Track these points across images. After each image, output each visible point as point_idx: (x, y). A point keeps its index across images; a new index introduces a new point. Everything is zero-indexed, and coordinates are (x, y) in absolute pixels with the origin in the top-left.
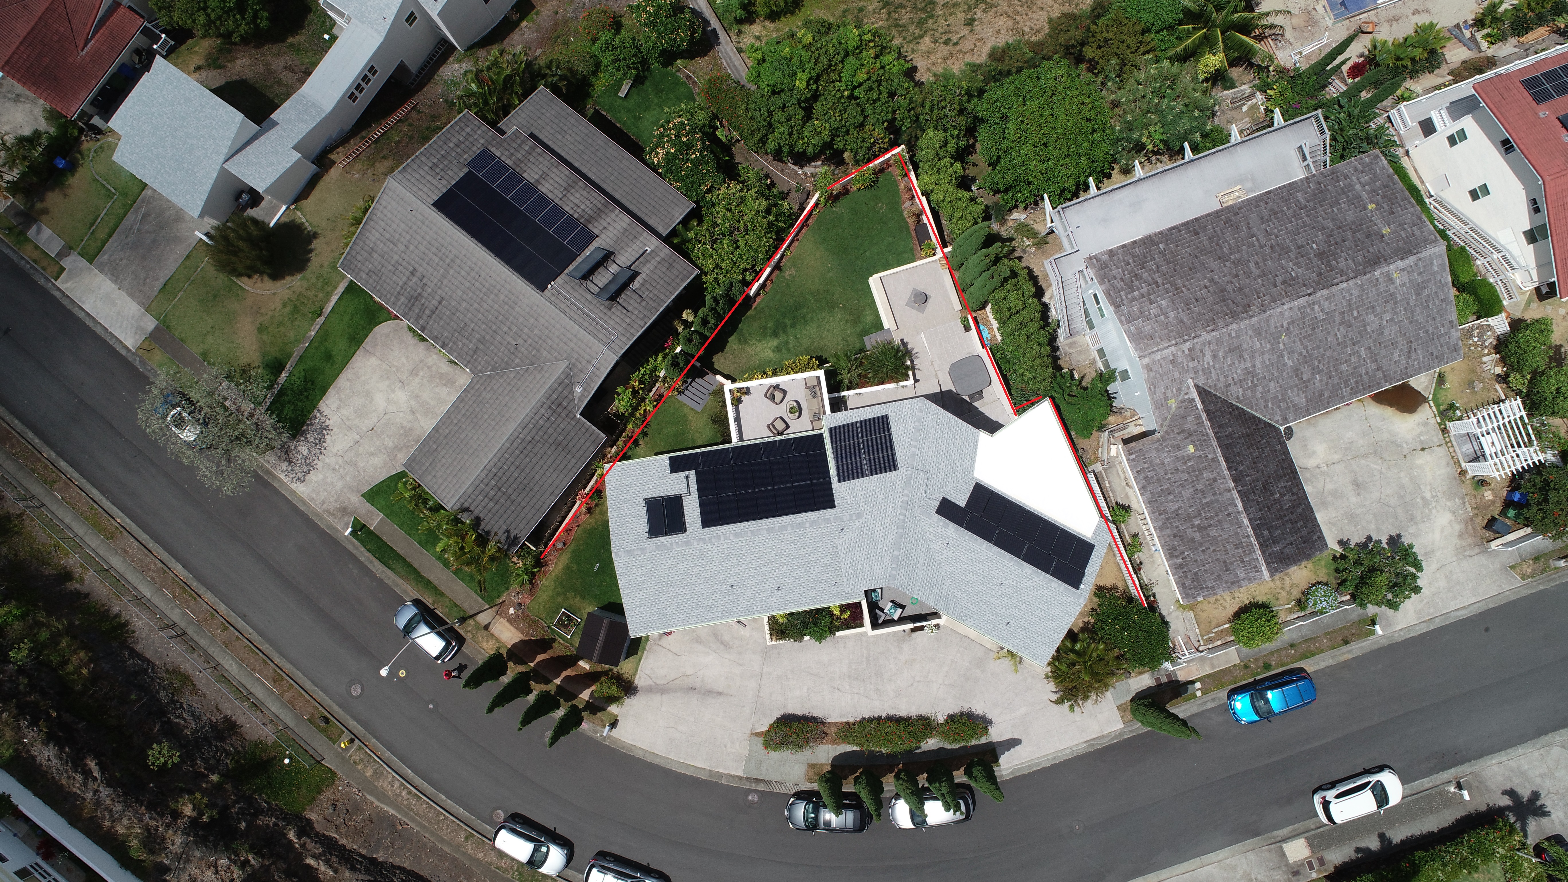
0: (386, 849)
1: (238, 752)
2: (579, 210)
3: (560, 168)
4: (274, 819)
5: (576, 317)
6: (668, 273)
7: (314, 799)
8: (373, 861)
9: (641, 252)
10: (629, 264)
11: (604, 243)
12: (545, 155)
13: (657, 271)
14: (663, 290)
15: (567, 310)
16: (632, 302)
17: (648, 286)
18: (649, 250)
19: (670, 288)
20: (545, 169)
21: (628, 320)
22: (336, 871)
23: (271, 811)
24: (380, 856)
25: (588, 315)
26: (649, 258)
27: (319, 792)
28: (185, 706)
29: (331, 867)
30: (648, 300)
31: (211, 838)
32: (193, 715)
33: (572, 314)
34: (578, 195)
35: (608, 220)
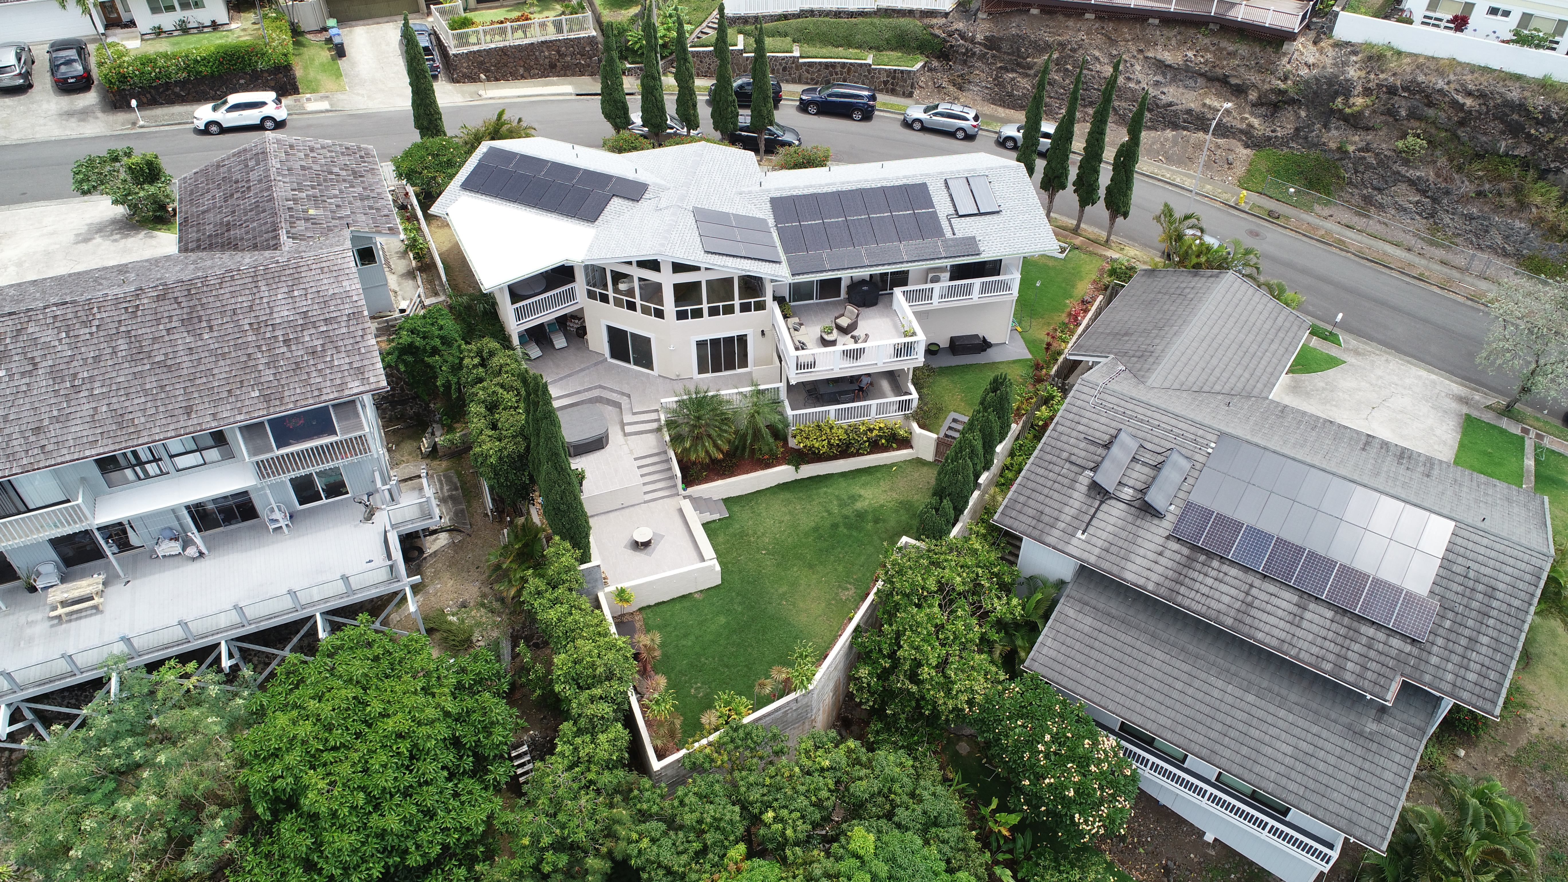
0: (1167, 140)
1: (1342, 189)
2: (1214, 573)
3: (1274, 642)
4: (1279, 134)
5: (1157, 416)
6: (1041, 507)
7: (1250, 165)
8: (1175, 126)
9: (1091, 530)
10: (1104, 507)
11: (1154, 529)
12: (1313, 660)
13: (1056, 505)
14: (1042, 480)
15: (1173, 422)
16: (1083, 454)
17: (1066, 482)
18: (1079, 534)
19: (1030, 485)
20: (1300, 633)
21: (1081, 428)
22: (1204, 105)
23: (1284, 142)
24: (1169, 134)
25: (1142, 421)
26: (1076, 523)
27: (1249, 171)
28: (1418, 217)
29: (1210, 107)
30: (1062, 463)
31: (1325, 87)
32: (1405, 210)
33: (1164, 418)
34: (1226, 599)
35: (1160, 569)
